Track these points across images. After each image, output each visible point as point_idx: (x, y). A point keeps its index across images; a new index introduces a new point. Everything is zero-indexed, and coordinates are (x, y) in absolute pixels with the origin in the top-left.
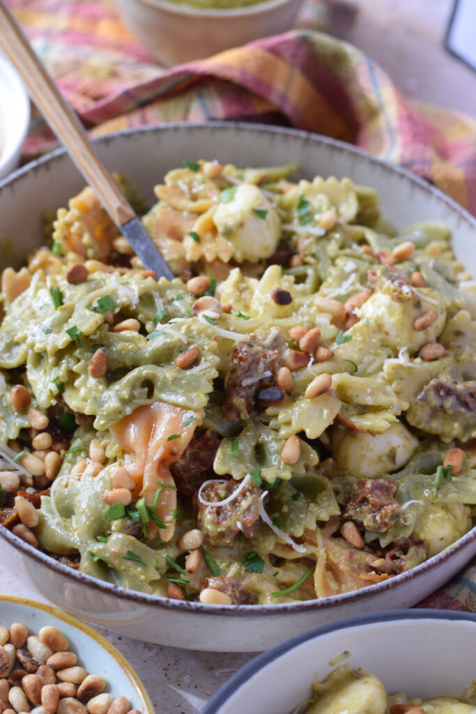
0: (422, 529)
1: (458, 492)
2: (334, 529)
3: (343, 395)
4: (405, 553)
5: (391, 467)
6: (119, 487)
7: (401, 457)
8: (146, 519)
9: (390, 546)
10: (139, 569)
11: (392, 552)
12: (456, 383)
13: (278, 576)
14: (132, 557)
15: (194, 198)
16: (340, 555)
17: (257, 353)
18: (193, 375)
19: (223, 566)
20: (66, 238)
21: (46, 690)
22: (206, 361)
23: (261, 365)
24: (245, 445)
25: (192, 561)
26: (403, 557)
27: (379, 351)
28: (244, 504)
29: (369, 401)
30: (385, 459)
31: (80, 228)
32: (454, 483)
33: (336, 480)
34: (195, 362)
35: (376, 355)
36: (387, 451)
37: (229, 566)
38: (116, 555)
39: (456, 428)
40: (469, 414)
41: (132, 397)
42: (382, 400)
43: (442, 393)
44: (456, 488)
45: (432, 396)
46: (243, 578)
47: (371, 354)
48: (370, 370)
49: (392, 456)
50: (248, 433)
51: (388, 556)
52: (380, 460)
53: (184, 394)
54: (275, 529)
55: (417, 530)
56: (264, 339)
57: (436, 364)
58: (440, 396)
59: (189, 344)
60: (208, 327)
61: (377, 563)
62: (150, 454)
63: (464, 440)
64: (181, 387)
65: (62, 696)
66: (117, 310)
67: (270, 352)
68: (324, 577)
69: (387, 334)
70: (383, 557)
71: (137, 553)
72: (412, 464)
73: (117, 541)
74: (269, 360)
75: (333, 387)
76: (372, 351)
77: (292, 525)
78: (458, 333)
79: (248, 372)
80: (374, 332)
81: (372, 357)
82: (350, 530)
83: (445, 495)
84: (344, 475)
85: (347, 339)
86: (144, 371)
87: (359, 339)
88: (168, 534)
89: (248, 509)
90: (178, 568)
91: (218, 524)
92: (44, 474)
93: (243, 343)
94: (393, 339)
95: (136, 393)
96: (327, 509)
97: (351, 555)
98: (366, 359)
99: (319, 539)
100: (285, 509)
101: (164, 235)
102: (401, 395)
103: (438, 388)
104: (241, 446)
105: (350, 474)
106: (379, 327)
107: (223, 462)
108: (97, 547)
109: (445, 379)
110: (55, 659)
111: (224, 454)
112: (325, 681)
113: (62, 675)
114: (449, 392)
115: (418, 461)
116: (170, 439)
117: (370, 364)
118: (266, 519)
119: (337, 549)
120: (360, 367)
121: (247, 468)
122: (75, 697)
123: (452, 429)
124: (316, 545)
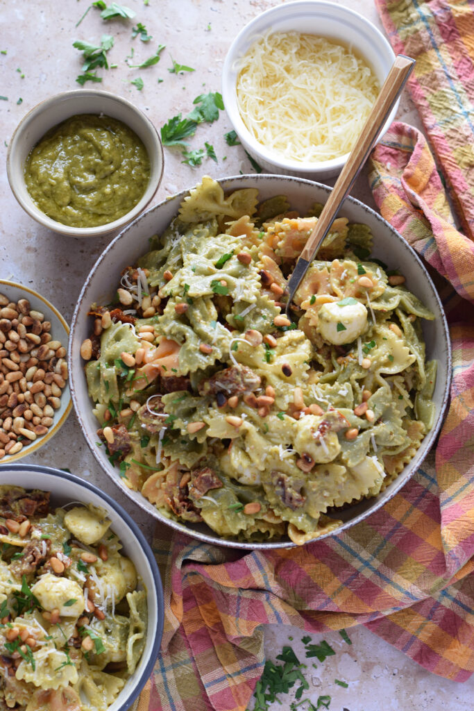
0: (205, 512)
1: (231, 520)
2: (184, 469)
3: (245, 435)
4: (188, 510)
5: (236, 478)
6: (134, 356)
7: (242, 480)
8: (129, 379)
9: (188, 501)
10: (104, 392)
11: (186, 504)
12: (290, 487)
13: (146, 457)
14: (107, 384)
15: (342, 284)
16: (170, 480)
17: (236, 379)
18: (197, 357)
19: (134, 427)
20: (274, 234)
21: (40, 383)
22: (208, 359)
23: (231, 386)
24: (187, 404)
25: (126, 412)
26: (185, 510)
27: (285, 438)
28: (155, 422)
29: (248, 450)
30: (236, 473)
31: (283, 236)
32: (236, 515)
33: (211, 455)
34: (205, 354)
35: (282, 438)
36: (240, 472)
37: (135, 431)
38: (103, 377)
39: (272, 500)
40: (282, 502)
41: (174, 335)
42: (253, 456)
43: (280, 483)
44: (234, 518)
45: (276, 478)
46: (134, 441)
47: (280, 435)
48: (273, 440)
49: (240, 476)
50: (195, 401)
51: (183, 503)
52: (235, 470)
53: (185, 360)
54: (160, 443)
55: (203, 510)
56: (247, 378)
57: (296, 471)
58: (278, 483)
59: (214, 345)
60: (228, 347)
61: (176, 500)
62: (154, 362)
63: (271, 507)
64: (187, 356)
65: (43, 391)
66: (228, 295)
67: (242, 386)
68: (158, 478)
69: (296, 437)
70: (180, 501)
71: (111, 385)
72: (240, 488)
73: (110, 372)
74: (237, 387)
75: (242, 428)
76: (283, 435)
77: (168, 449)
78: (327, 473)
79: (223, 381)
80: (292, 430)
81: (279, 437)
82: (187, 477)
83: (227, 514)
84: (217, 458)
85: (282, 418)
86: (189, 333)
87: (285, 425)
88: (129, 394)
89: (154, 425)
90: (120, 408)
91: (142, 414)
92: (144, 311)
93: (237, 370)
94: (296, 442)
95: (178, 336)
96: (187, 461)
97: (175, 485)
98: (275, 434)
99: (172, 466)
100: (175, 441)
101: (311, 282)
102: (267, 464)
103: (281, 480)
104: (183, 402)
105: (219, 461)
106: (296, 431)
107: (168, 399)
108: (103, 366)
109: (289, 480)
110: (58, 377)
111: (173, 397)
112: (95, 508)
113: (54, 385)
114: (283, 486)
115: (244, 490)
116: (163, 367)
117: (275, 438)
118: (161, 435)
119: (173, 477)
120: (268, 433)
121: (173, 412)
122: (47, 397)
123: (271, 498)
124: (169, 466)
